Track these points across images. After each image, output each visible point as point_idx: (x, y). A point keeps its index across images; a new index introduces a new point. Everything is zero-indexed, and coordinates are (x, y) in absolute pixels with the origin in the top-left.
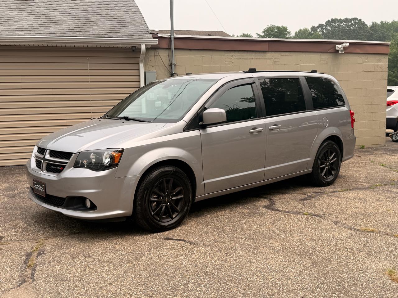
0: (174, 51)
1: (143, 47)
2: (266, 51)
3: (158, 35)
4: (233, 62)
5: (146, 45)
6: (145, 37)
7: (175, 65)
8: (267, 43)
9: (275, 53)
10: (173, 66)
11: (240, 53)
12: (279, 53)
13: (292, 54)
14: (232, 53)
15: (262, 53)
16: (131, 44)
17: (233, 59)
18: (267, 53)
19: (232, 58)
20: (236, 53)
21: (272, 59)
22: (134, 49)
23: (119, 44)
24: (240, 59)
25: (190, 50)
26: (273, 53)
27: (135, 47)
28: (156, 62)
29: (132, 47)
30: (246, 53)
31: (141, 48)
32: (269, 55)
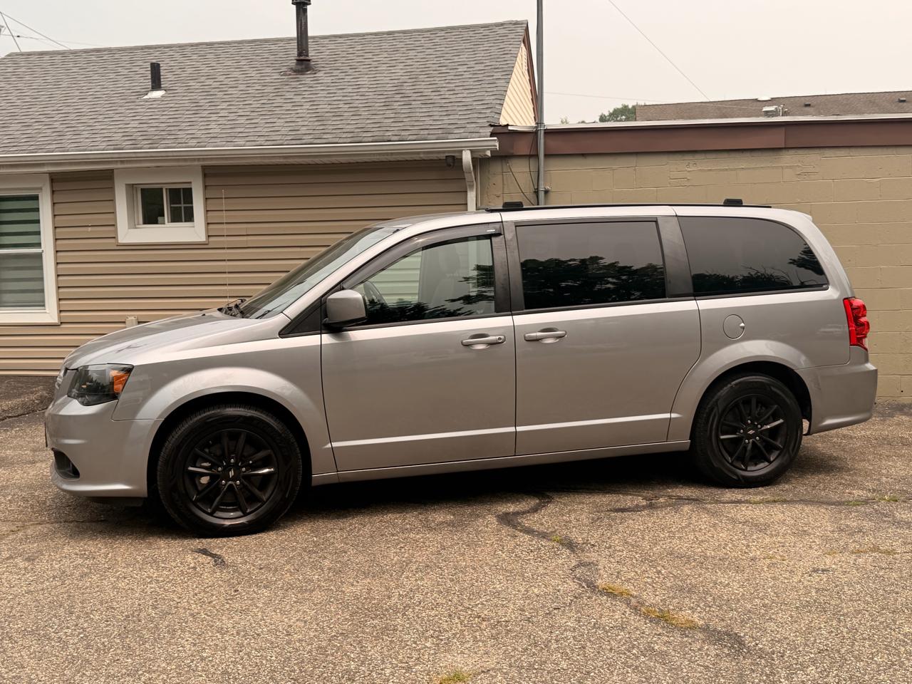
0: (544, 161)
1: (467, 157)
2: (782, 148)
3: (510, 128)
4: (689, 178)
5: (472, 152)
6: (474, 135)
7: (546, 192)
8: (783, 130)
9: (806, 151)
10: (542, 195)
11: (709, 156)
12: (817, 151)
13: (853, 152)
14: (689, 157)
15: (771, 153)
16: (444, 152)
17: (689, 171)
18: (784, 152)
19: (689, 169)
20: (698, 156)
21: (799, 167)
22: (450, 160)
23: (419, 153)
24: (710, 170)
25: (583, 155)
26: (800, 152)
27: (454, 156)
28: (506, 187)
29: (446, 156)
30: (725, 155)
31: (461, 159)
32: (788, 158)
